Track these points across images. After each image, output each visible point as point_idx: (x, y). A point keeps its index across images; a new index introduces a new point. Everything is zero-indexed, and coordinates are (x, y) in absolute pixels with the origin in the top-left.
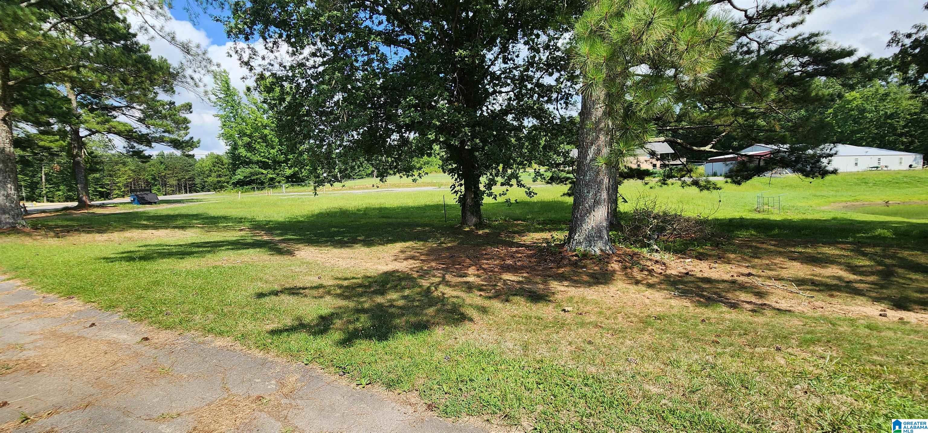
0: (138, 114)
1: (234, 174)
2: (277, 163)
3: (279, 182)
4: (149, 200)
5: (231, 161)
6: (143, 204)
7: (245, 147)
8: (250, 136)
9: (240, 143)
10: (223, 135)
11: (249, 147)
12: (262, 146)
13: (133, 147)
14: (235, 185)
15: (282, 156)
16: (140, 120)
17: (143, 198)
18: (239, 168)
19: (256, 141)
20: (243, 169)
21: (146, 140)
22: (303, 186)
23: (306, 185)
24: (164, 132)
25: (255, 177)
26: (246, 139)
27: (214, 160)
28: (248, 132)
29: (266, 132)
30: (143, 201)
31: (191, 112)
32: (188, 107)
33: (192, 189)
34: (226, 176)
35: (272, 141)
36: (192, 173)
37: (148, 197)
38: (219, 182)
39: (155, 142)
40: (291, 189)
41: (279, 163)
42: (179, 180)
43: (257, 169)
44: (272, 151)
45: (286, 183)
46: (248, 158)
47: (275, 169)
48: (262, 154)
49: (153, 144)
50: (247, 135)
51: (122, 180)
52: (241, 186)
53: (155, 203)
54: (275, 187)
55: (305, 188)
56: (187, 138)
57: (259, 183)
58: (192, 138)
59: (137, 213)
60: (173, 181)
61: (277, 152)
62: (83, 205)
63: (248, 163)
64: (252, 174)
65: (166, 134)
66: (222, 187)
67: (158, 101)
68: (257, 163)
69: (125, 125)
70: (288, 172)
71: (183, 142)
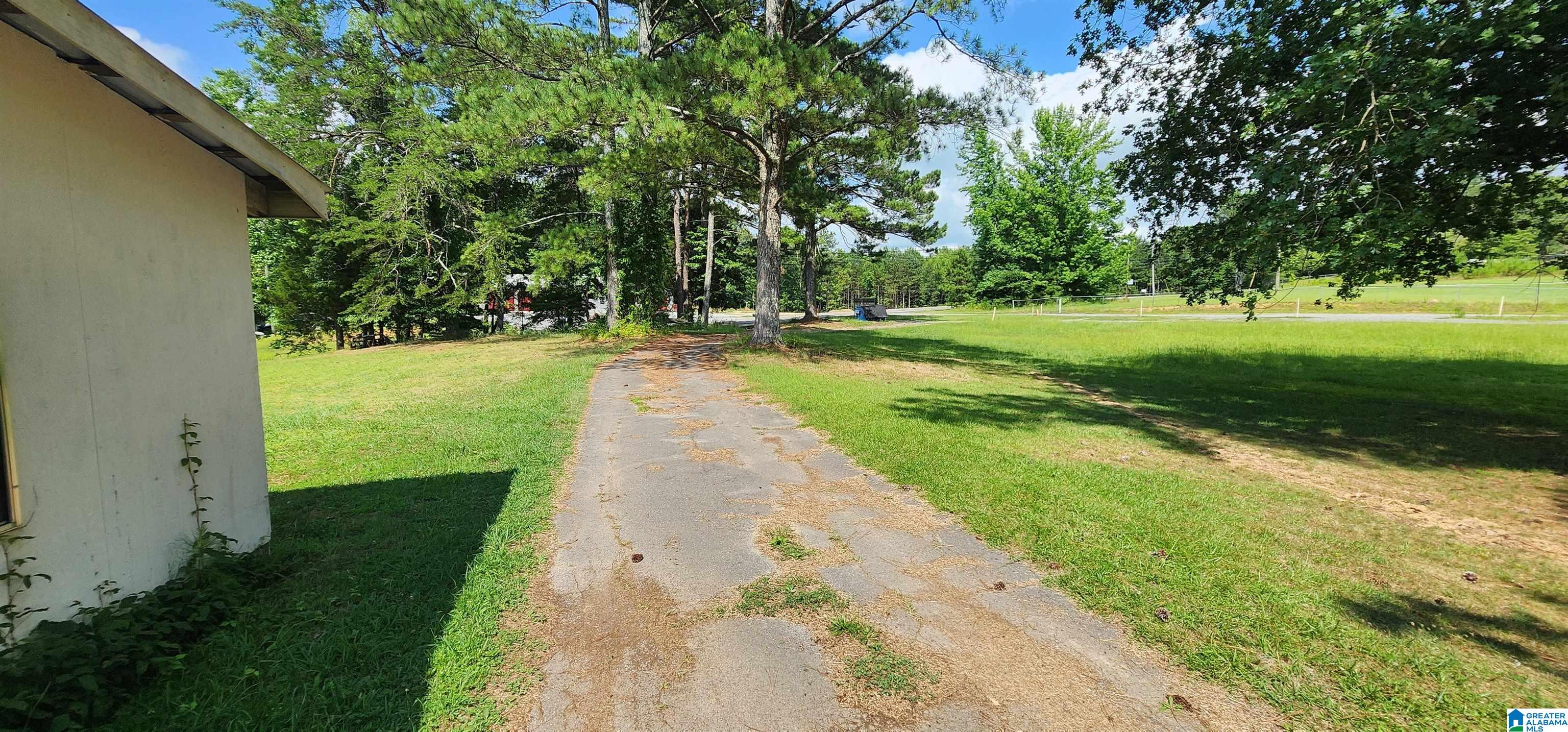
0: (876, 194)
1: (981, 279)
2: (1049, 261)
3: (1051, 294)
4: (876, 315)
5: (978, 259)
6: (870, 320)
7: (1001, 235)
8: (1011, 217)
9: (995, 229)
10: (971, 218)
11: (1007, 235)
12: (1029, 232)
13: (865, 241)
14: (980, 296)
15: (1061, 249)
16: (878, 202)
17: (869, 311)
18: (988, 269)
19: (1019, 224)
20: (995, 272)
21: (878, 230)
22: (1093, 302)
23: (1098, 300)
24: (904, 216)
25: (1012, 285)
26: (1006, 222)
27: (955, 257)
28: (1010, 211)
29: (1039, 207)
30: (869, 316)
31: (938, 185)
32: (935, 178)
33: (914, 300)
34: (968, 282)
35: (1049, 224)
36: (916, 278)
37: (875, 311)
38: (958, 291)
39: (891, 232)
40: (1071, 306)
41: (1055, 260)
42: (899, 288)
43: (1016, 271)
44: (1044, 240)
45: (1064, 295)
46: (1006, 253)
47: (1047, 271)
48: (1028, 246)
49: (887, 236)
50: (1007, 217)
51: (839, 287)
52: (990, 298)
53: (883, 319)
54: (1043, 301)
55: (1097, 305)
56: (930, 224)
57: (1018, 295)
58: (936, 223)
59: (867, 332)
60: (891, 290)
61: (1054, 240)
62: (809, 318)
63: (1002, 260)
64: (1009, 280)
65: (905, 221)
66: (961, 300)
67: (901, 173)
68: (1018, 261)
69: (861, 209)
70: (1069, 276)
71: (925, 230)
